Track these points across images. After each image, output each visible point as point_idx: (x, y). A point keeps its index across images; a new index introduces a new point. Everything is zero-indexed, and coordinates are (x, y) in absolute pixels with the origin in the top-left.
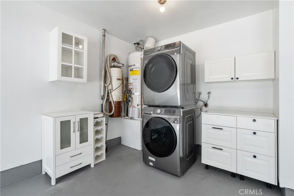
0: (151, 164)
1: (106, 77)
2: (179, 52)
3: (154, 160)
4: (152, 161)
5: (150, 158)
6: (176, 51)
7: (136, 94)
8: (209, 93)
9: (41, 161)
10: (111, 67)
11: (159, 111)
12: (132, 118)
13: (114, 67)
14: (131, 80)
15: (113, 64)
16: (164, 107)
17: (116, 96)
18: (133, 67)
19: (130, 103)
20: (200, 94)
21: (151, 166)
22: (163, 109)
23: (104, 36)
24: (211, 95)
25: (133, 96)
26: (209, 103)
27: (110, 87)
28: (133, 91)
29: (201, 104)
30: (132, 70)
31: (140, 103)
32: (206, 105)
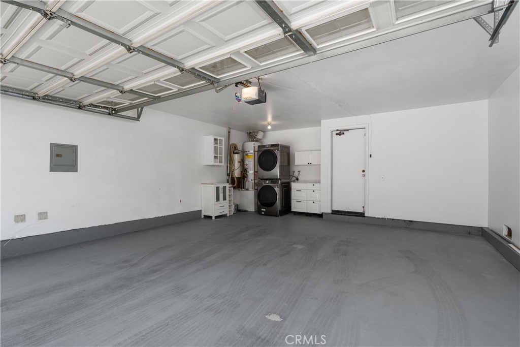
0: (263, 213)
1: (231, 161)
2: (278, 150)
3: (265, 210)
4: (263, 211)
5: (262, 210)
6: (277, 149)
7: (250, 172)
8: (299, 172)
9: (201, 210)
10: (234, 153)
11: (267, 182)
12: (247, 190)
13: (236, 153)
14: (246, 162)
15: (235, 152)
16: (270, 179)
17: (237, 173)
18: (248, 153)
19: (246, 179)
20: (294, 172)
21: (263, 215)
22: (270, 181)
23: (229, 132)
24: (301, 173)
25: (248, 173)
26: (299, 178)
27: (233, 168)
28: (248, 170)
29: (294, 178)
30: (247, 155)
31: (253, 179)
32: (297, 179)
